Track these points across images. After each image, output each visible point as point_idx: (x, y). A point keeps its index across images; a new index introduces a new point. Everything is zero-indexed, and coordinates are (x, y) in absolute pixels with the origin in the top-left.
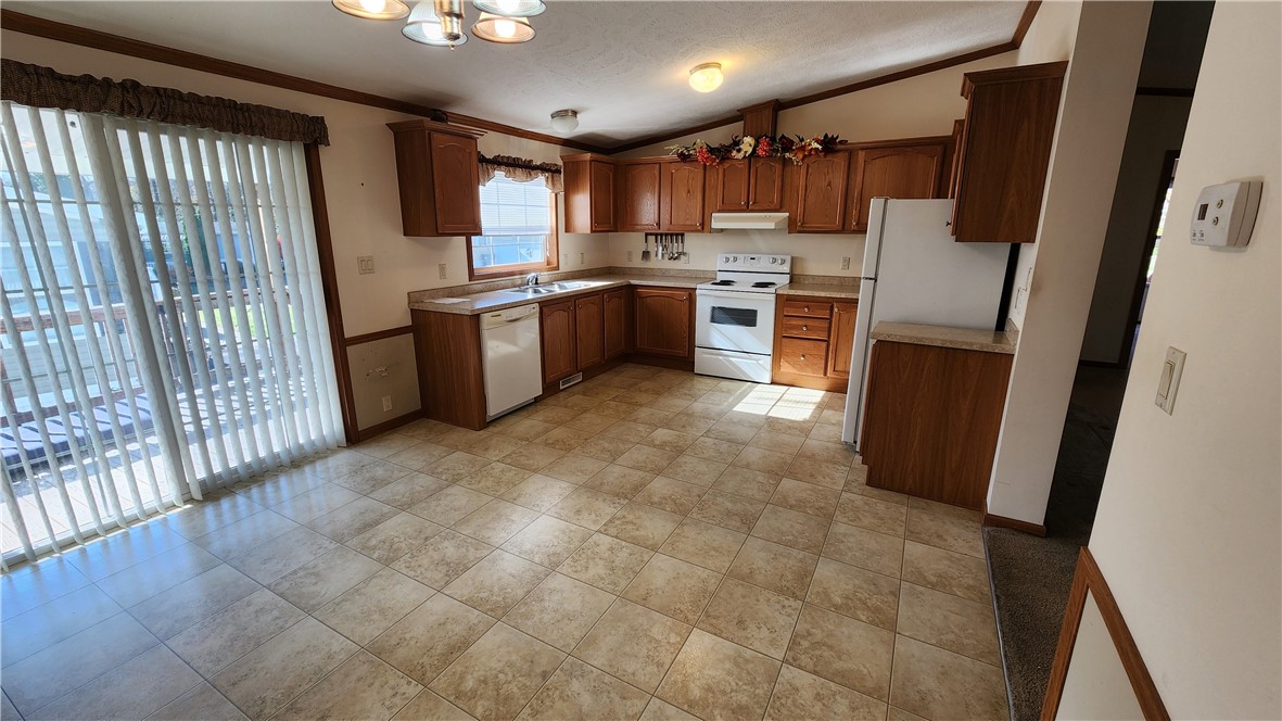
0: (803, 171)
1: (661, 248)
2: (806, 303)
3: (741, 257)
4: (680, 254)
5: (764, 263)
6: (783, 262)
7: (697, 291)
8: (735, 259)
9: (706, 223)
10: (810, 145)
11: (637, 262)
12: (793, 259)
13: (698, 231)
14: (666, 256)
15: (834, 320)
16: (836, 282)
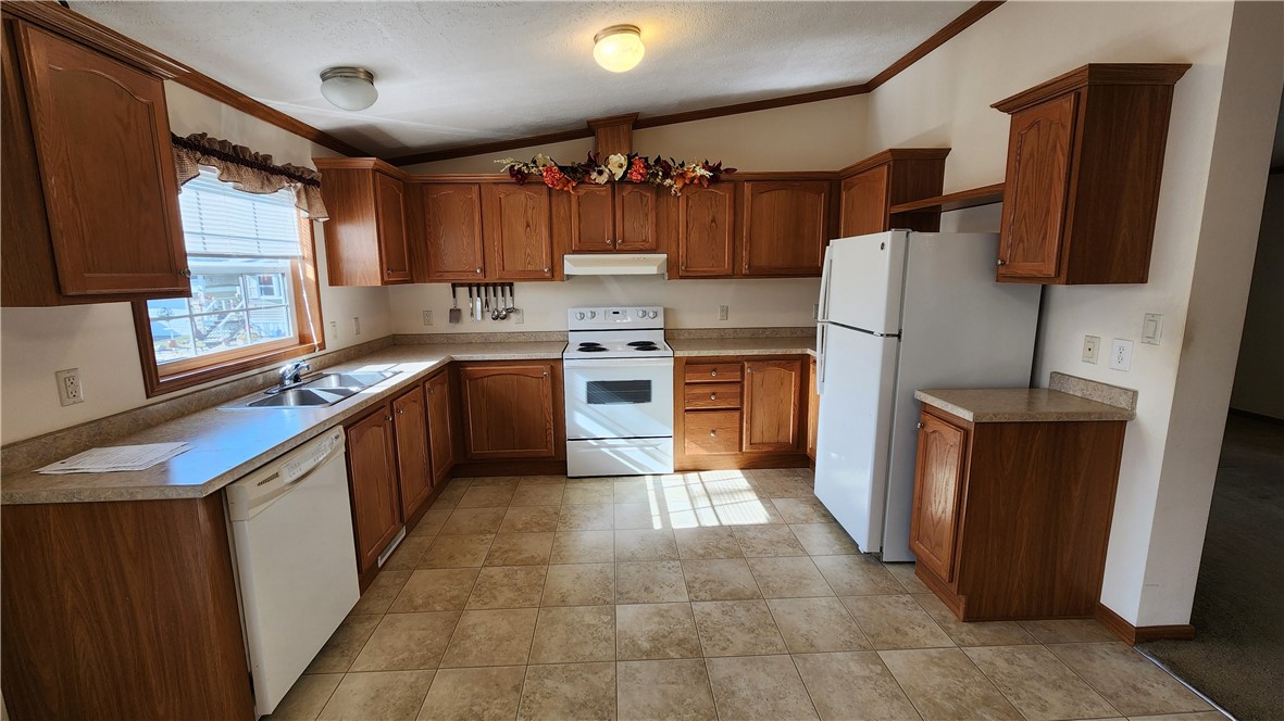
0: (682, 203)
1: (479, 304)
2: (714, 366)
3: (600, 311)
4: (510, 311)
5: (630, 318)
6: (656, 315)
7: (566, 363)
8: (593, 315)
9: (557, 268)
10: (694, 171)
11: (441, 325)
12: (666, 311)
13: (540, 278)
14: (489, 316)
15: (745, 383)
16: (715, 336)
